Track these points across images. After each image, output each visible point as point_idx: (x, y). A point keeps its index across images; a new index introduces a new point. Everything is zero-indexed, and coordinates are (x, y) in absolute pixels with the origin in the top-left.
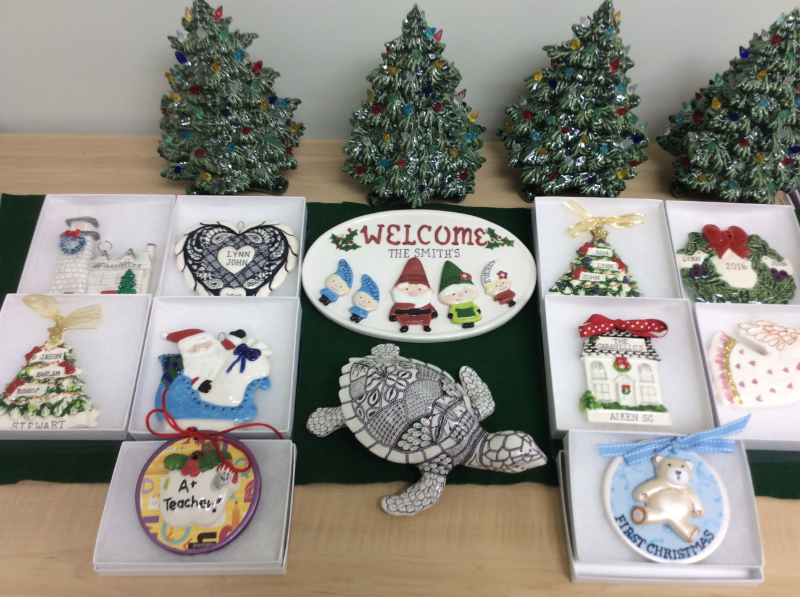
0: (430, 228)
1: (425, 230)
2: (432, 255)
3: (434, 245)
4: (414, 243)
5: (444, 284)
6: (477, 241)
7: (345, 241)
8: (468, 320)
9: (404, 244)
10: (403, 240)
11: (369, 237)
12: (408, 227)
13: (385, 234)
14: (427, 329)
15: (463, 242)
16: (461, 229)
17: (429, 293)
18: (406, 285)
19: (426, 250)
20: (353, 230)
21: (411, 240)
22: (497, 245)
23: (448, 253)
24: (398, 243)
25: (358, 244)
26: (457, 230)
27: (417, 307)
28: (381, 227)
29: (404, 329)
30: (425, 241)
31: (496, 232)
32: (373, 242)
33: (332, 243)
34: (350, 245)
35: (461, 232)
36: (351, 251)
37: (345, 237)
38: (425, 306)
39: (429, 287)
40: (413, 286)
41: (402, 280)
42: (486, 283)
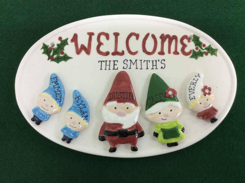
0: (137, 36)
1: (133, 38)
2: (139, 67)
3: (141, 55)
4: (122, 53)
5: (151, 102)
6: (183, 50)
7: (56, 52)
8: (173, 140)
9: (114, 54)
10: (112, 50)
11: (79, 46)
13: (94, 43)
14: (134, 149)
15: (169, 52)
16: (168, 36)
17: (137, 110)
18: (114, 103)
19: (133, 61)
20: (63, 39)
21: (119, 50)
22: (201, 54)
23: (154, 66)
24: (107, 54)
25: (69, 55)
26: (163, 38)
27: (125, 127)
28: (91, 34)
29: (113, 150)
30: (133, 50)
31: (201, 40)
32: (83, 52)
33: (43, 53)
34: (61, 55)
35: (167, 40)
36: (63, 63)
37: (56, 46)
38: (133, 127)
39: (136, 104)
40: (122, 104)
41: (111, 97)
42: (191, 100)
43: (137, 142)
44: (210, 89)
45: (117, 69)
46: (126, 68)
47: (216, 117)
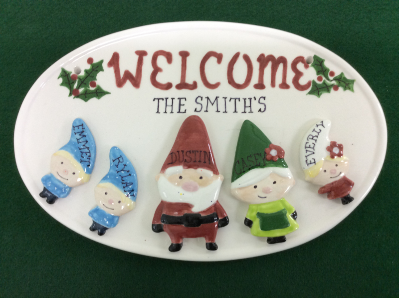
0: (219, 58)
1: (213, 60)
2: (222, 108)
3: (226, 90)
4: (194, 86)
5: (240, 167)
6: (296, 81)
7: (82, 82)
8: (277, 233)
9: (179, 87)
10: (176, 81)
11: (122, 74)
12: (184, 55)
13: (147, 69)
14: (212, 247)
15: (273, 84)
16: (271, 58)
17: (218, 181)
18: (178, 169)
19: (212, 99)
20: (96, 61)
21: (189, 80)
22: (326, 88)
23: (248, 107)
24: (169, 86)
25: (105, 88)
26: (263, 60)
27: (195, 210)
28: (141, 54)
29: (176, 248)
30: (212, 81)
31: (327, 64)
32: (128, 84)
33: (62, 84)
34: (92, 89)
35: (270, 64)
36: (94, 100)
37: (82, 74)
38: (209, 209)
39: (216, 172)
40: (191, 171)
41: (173, 160)
42: (308, 164)
43: (216, 234)
44: (340, 147)
45: (185, 112)
46: (200, 111)
47: (351, 194)
